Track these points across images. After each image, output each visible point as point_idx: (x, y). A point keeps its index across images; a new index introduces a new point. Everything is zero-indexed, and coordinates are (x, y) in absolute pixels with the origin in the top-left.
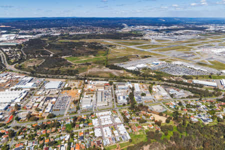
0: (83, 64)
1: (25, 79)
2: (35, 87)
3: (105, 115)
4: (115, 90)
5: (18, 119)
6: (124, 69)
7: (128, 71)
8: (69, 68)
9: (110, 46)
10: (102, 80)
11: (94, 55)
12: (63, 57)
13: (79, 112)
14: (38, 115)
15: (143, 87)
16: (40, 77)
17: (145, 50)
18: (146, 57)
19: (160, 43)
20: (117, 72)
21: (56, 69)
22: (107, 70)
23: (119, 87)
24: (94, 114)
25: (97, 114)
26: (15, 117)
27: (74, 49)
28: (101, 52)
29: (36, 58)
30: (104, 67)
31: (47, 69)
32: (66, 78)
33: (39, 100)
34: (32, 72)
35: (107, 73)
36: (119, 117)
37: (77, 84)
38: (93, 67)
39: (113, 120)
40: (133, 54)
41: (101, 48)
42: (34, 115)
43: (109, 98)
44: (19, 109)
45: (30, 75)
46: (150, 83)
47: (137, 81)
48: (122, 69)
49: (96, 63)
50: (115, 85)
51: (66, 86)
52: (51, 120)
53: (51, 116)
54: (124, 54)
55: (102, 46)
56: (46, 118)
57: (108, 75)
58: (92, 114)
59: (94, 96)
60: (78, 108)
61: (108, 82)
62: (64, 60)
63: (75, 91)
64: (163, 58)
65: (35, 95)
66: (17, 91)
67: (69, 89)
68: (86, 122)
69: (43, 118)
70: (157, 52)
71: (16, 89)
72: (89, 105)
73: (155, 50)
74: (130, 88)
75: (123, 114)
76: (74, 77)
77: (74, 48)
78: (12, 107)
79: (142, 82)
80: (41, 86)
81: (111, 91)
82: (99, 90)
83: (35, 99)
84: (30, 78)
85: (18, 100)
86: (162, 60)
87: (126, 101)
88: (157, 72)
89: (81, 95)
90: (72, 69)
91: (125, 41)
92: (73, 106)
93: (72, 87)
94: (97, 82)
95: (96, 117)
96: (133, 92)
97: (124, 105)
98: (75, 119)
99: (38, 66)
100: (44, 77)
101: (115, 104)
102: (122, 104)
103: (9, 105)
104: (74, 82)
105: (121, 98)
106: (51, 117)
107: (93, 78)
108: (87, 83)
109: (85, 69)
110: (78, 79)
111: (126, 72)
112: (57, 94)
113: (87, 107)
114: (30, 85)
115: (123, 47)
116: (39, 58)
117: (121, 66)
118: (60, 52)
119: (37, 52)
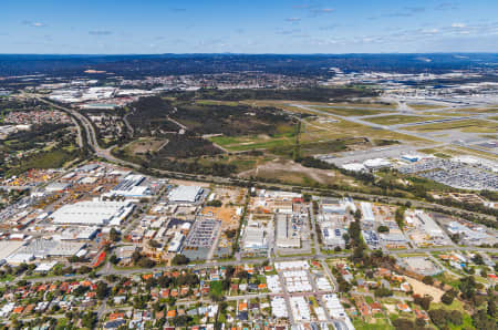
0: (246, 153)
1: (129, 178)
2: (149, 197)
3: (294, 269)
4: (316, 213)
5: (115, 261)
6: (336, 168)
7: (344, 172)
8: (217, 160)
9: (305, 116)
10: (287, 190)
11: (270, 135)
12: (205, 137)
13: (237, 255)
14: (154, 256)
15: (381, 212)
16: (158, 176)
17: (385, 127)
18: (386, 143)
19: (420, 113)
20: (320, 175)
21: (190, 160)
22: (299, 168)
23: (326, 207)
24: (271, 264)
25: (276, 265)
26: (109, 257)
27: (228, 121)
28: (284, 127)
29: (151, 136)
30: (292, 162)
31: (173, 159)
32: (212, 182)
33: (157, 224)
34: (145, 165)
35: (297, 174)
36: (328, 278)
37: (233, 194)
38: (267, 160)
39: (313, 283)
40: (356, 134)
41: (284, 119)
42: (149, 255)
43: (304, 232)
44: (118, 240)
45: (140, 171)
46: (398, 204)
47: (366, 196)
48: (332, 167)
49: (273, 151)
50: (315, 203)
51: (211, 198)
52: (180, 268)
53: (181, 261)
54: (335, 133)
55: (286, 115)
56: (169, 264)
57: (299, 180)
58: (266, 264)
59: (271, 223)
60: (236, 248)
61: (300, 196)
62: (206, 142)
63: (229, 209)
64: (427, 147)
65: (148, 213)
66: (115, 202)
67: (217, 204)
68: (253, 280)
69: (164, 263)
70: (414, 133)
71: (112, 199)
72: (259, 244)
73: (408, 129)
74: (351, 212)
75: (336, 271)
76: (227, 180)
77: (227, 117)
78: (105, 234)
79: (380, 201)
80: (161, 194)
81: (306, 215)
82: (280, 211)
83: (148, 222)
84: (139, 177)
85: (116, 222)
86: (427, 151)
87: (341, 242)
88: (414, 180)
89: (243, 220)
90: (223, 162)
91: (337, 106)
92: (225, 243)
93: (225, 202)
94: (276, 194)
95: (274, 272)
96: (357, 221)
97: (338, 249)
98: (231, 271)
99: (155, 153)
100: (166, 176)
101: (317, 246)
102: (332, 249)
103: (99, 231)
104: (226, 191)
105: (331, 233)
106: (179, 263)
107: (269, 185)
108: (254, 195)
109: (250, 165)
110: (236, 184)
111: (341, 175)
112: (193, 213)
113: (255, 246)
114: (139, 191)
115: (332, 119)
116: (159, 136)
117: (330, 161)
118: (198, 125)
119: (154, 125)
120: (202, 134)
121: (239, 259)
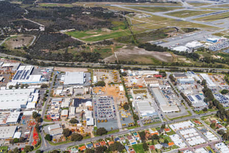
0: (101, 43)
1: (21, 68)
2: (46, 83)
3: (185, 129)
4: (175, 84)
5: (49, 138)
6: (170, 50)
7: (176, 53)
8: (82, 50)
9: (126, 13)
10: (147, 69)
11: (110, 28)
12: (62, 32)
13: (139, 122)
14: (78, 130)
15: (216, 79)
16: (43, 65)
17: (182, 19)
18: (189, 30)
19: (198, 8)
20: (161, 56)
21: (62, 51)
22: (143, 52)
24: (166, 126)
25: (171, 126)
27: (72, 18)
28: (115, 22)
29: (19, 33)
30: (137, 48)
31: (47, 51)
32: (88, 67)
33: (65, 104)
34: (29, 58)
35: (146, 56)
36: (210, 131)
37: (109, 76)
38: (118, 48)
39: (204, 137)
40: (166, 25)
42: (74, 130)
44: (41, 120)
45: (27, 63)
46: (223, 73)
47: (202, 69)
48: (166, 50)
49: (119, 40)
50: (171, 77)
51: (95, 79)
52: (103, 137)
53: (101, 132)
54: (153, 26)
55: (113, 13)
56: (93, 136)
57: (149, 61)
58: (163, 127)
59: (149, 95)
60: (136, 118)
61: (157, 73)
62: (65, 36)
63: (113, 88)
64: (217, 32)
65: (52, 96)
67: (101, 84)
68: (162, 141)
69: (88, 135)
70: (203, 22)
71: (17, 87)
72: (151, 112)
73: (198, 20)
74: (198, 82)
75: (213, 125)
76: (98, 65)
77: (70, 16)
78: (28, 117)
79: (211, 72)
80: (55, 81)
81: (170, 87)
82: (151, 85)
83: (58, 103)
84: (29, 68)
85: (32, 105)
86: (219, 35)
87: (204, 105)
88: (222, 55)
89: (128, 95)
90: (86, 51)
91: (143, 5)
92: (124, 114)
93: (106, 82)
94: (140, 73)
95: (173, 133)
96: (205, 87)
97: (205, 110)
98: (143, 135)
99: (31, 47)
100: (50, 65)
101: (190, 109)
102: (200, 109)
103: (21, 114)
104: (103, 73)
106: (101, 135)
107: (132, 66)
108: (125, 74)
109: (108, 52)
110: (107, 68)
111: (176, 55)
112: (88, 93)
113: (148, 114)
114: (36, 78)
115: (145, 14)
116: (26, 34)
117: (164, 45)
118: (52, 23)
119: (16, 23)
120: (59, 30)
121: (142, 125)
